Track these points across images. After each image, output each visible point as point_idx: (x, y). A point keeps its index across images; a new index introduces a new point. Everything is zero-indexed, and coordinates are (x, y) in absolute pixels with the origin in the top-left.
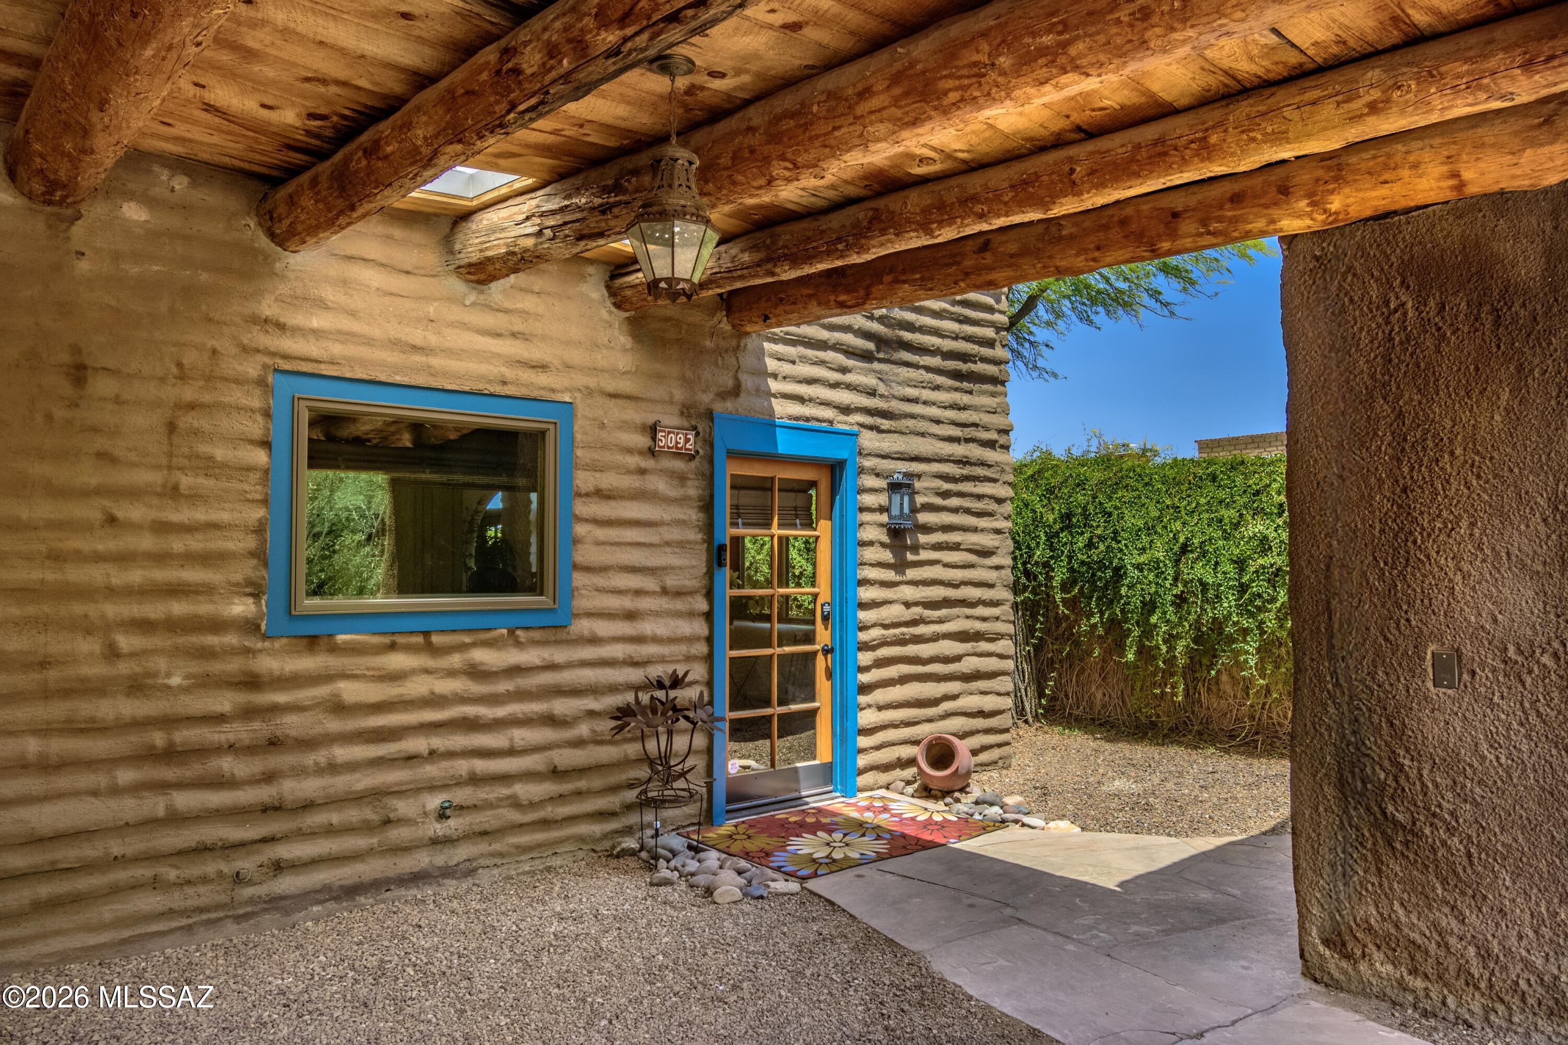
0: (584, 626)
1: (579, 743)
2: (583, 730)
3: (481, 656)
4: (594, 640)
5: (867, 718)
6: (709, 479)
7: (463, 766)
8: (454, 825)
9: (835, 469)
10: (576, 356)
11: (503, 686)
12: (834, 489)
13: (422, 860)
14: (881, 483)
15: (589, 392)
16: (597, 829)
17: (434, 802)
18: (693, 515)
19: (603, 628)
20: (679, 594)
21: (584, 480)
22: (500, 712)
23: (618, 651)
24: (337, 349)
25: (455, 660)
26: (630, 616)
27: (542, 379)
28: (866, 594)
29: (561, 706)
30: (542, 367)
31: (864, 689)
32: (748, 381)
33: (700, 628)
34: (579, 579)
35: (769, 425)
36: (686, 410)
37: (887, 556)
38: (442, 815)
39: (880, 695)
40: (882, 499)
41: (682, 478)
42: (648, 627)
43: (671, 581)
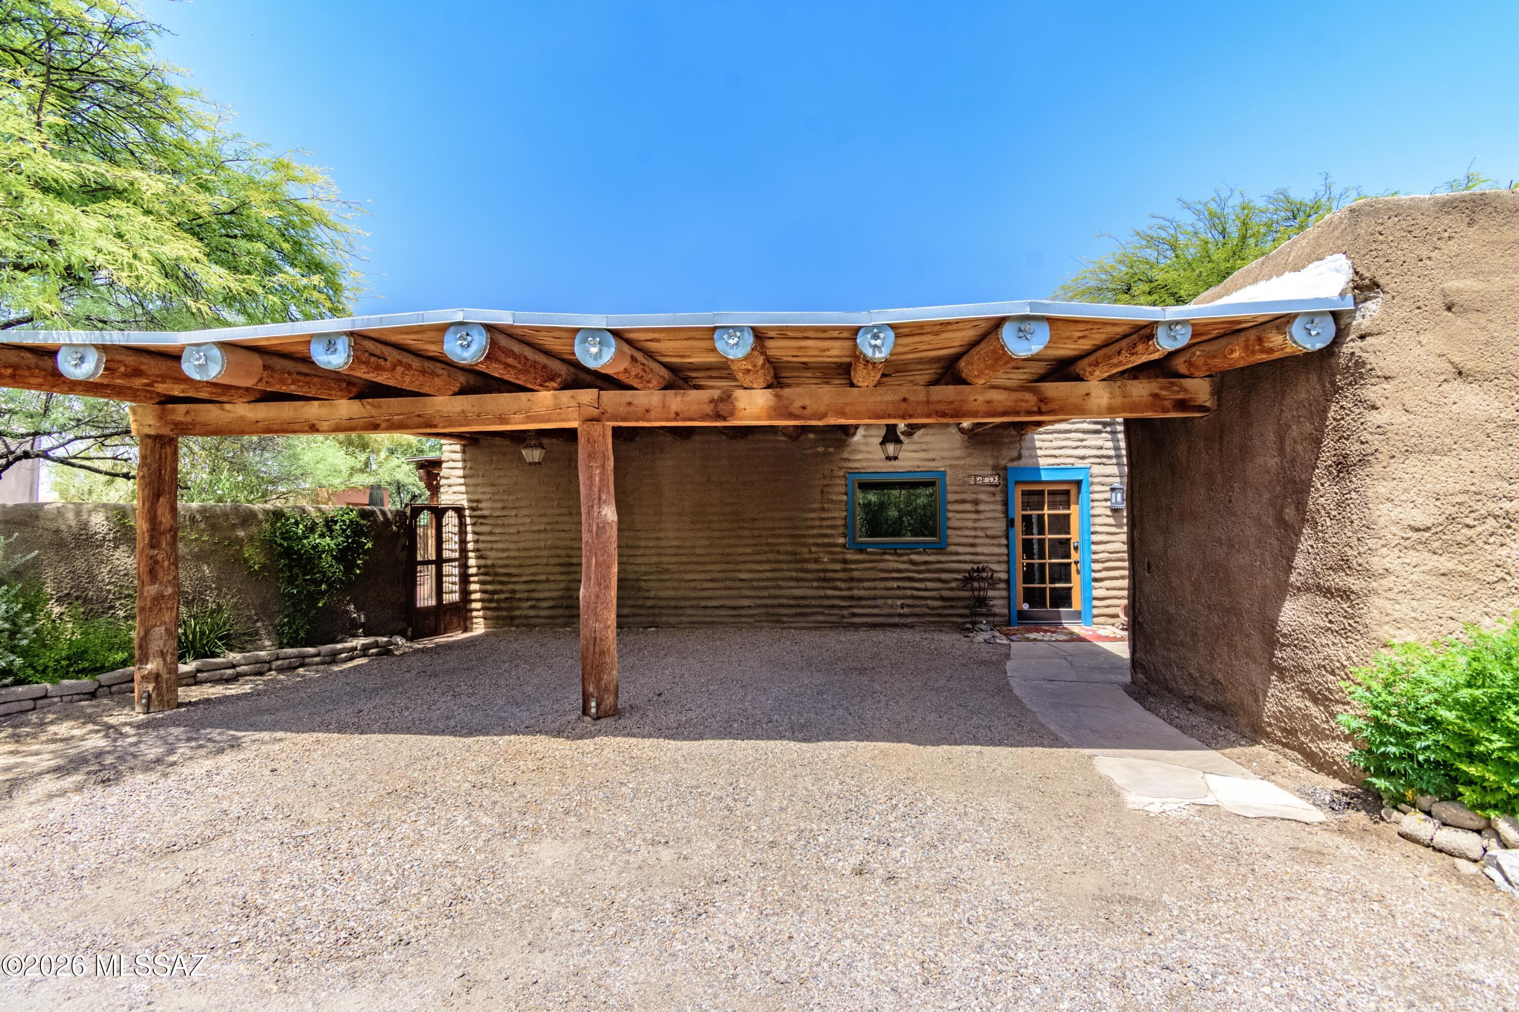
0: (953, 548)
1: (952, 589)
2: (954, 585)
3: (914, 557)
4: (957, 554)
5: (1096, 593)
6: (1006, 493)
7: (909, 592)
8: (906, 610)
9: (1079, 483)
10: (946, 454)
11: (922, 568)
12: (1079, 492)
13: (896, 620)
14: (1108, 488)
15: (951, 466)
16: (960, 620)
17: (899, 602)
18: (999, 507)
19: (960, 549)
20: (993, 537)
21: (951, 497)
22: (922, 576)
23: (967, 558)
24: (865, 464)
25: (905, 558)
26: (973, 545)
27: (933, 464)
28: (1095, 538)
29: (944, 576)
30: (933, 460)
31: (1096, 580)
32: (1025, 453)
33: (1004, 550)
34: (950, 532)
35: (1037, 469)
36: (995, 468)
37: (1111, 521)
38: (902, 606)
39: (1107, 584)
40: (1107, 495)
41: (994, 494)
42: (980, 550)
43: (989, 533)
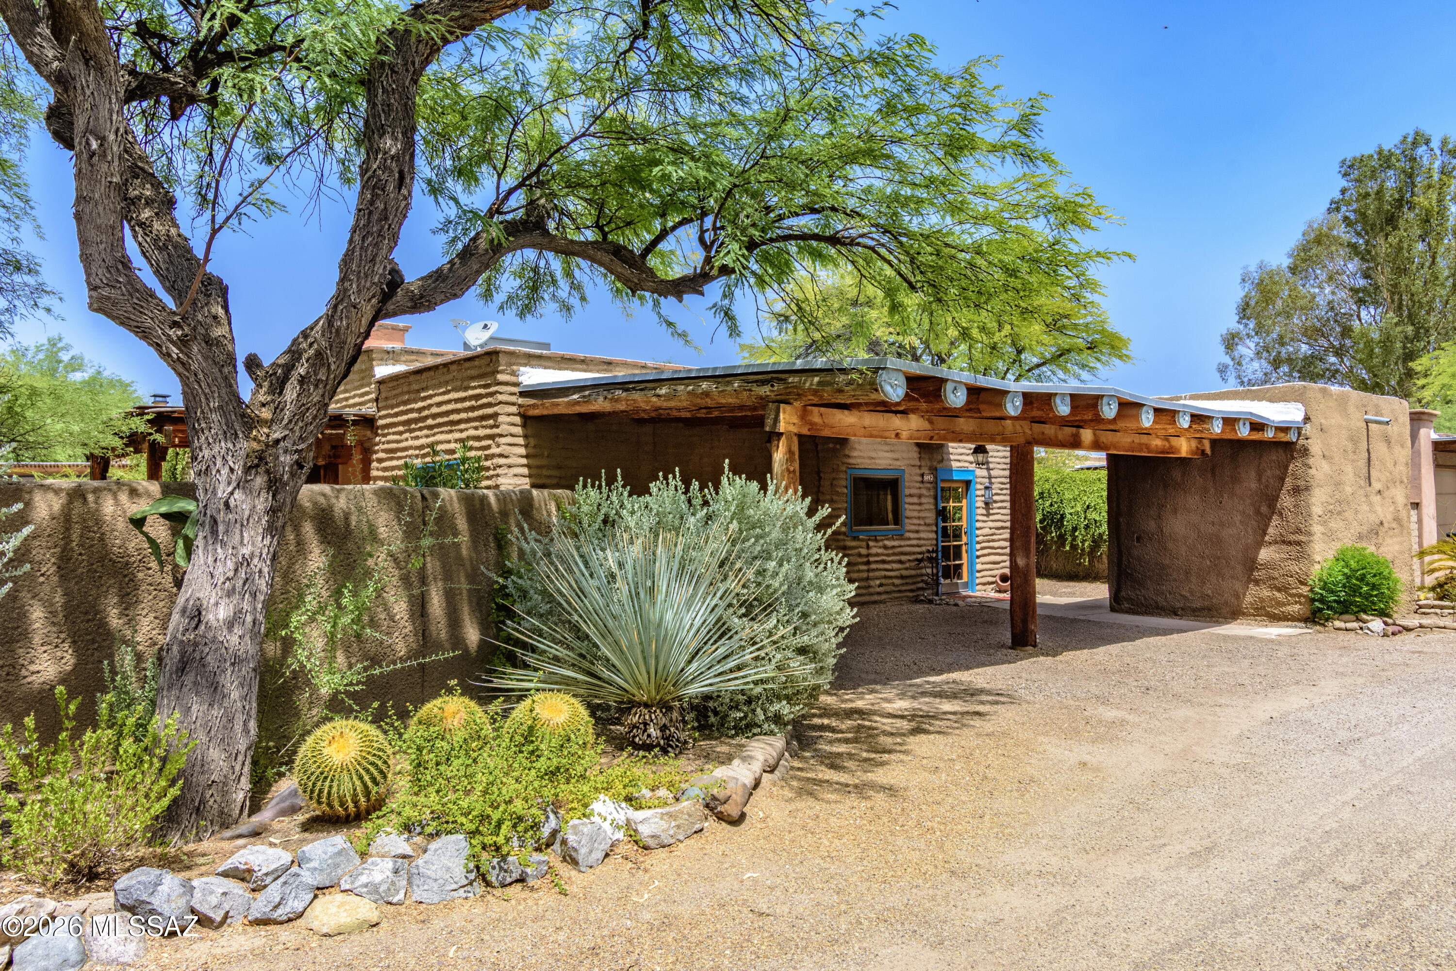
0: (908, 535)
1: (906, 569)
2: (907, 565)
3: (887, 543)
4: (910, 539)
5: (979, 567)
6: (936, 489)
7: (883, 573)
8: (881, 589)
9: (968, 483)
10: (905, 455)
11: (890, 551)
12: (967, 489)
13: (876, 598)
14: (982, 487)
15: (908, 465)
16: (911, 594)
17: (878, 582)
18: (932, 500)
19: (912, 535)
20: (929, 525)
21: (907, 492)
22: (890, 559)
23: (914, 542)
24: (859, 461)
25: (881, 544)
26: (917, 532)
27: (898, 463)
28: (978, 525)
29: (903, 558)
30: (897, 460)
31: (978, 557)
32: (945, 457)
33: (934, 536)
34: (907, 521)
35: (951, 470)
36: (930, 468)
37: (984, 512)
38: (881, 585)
39: (982, 559)
40: (982, 492)
41: (929, 489)
42: (922, 535)
43: (927, 521)
